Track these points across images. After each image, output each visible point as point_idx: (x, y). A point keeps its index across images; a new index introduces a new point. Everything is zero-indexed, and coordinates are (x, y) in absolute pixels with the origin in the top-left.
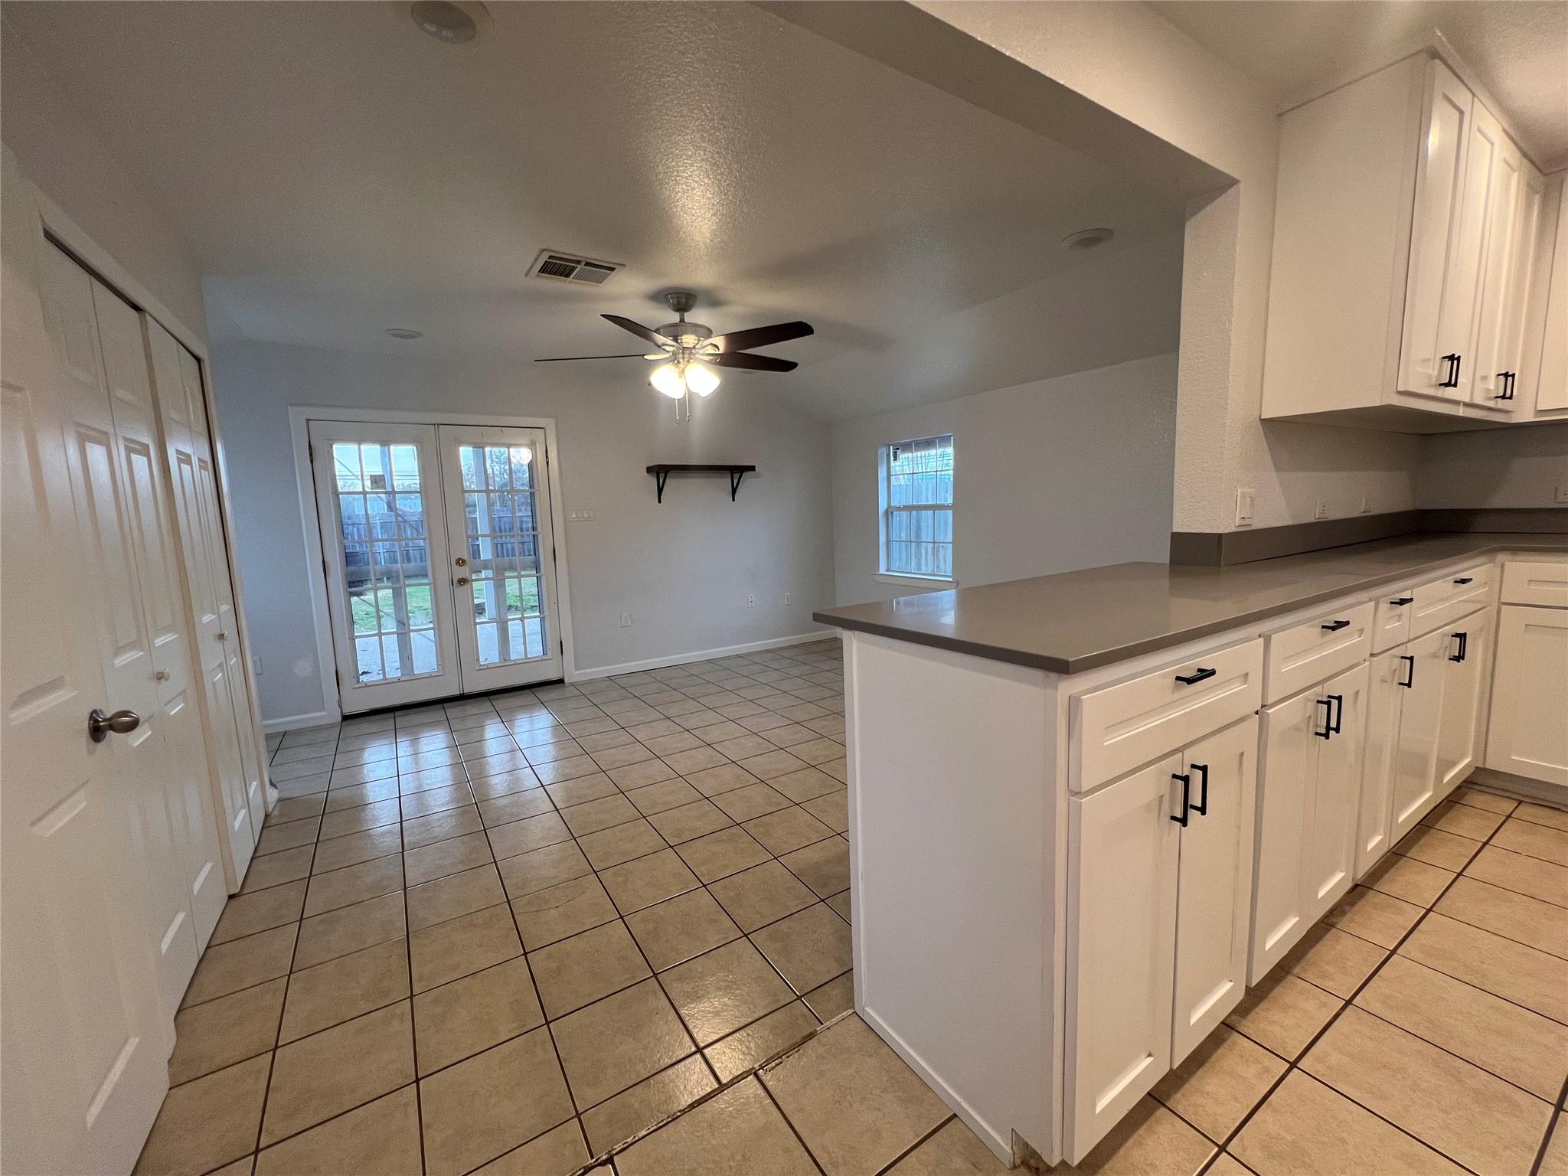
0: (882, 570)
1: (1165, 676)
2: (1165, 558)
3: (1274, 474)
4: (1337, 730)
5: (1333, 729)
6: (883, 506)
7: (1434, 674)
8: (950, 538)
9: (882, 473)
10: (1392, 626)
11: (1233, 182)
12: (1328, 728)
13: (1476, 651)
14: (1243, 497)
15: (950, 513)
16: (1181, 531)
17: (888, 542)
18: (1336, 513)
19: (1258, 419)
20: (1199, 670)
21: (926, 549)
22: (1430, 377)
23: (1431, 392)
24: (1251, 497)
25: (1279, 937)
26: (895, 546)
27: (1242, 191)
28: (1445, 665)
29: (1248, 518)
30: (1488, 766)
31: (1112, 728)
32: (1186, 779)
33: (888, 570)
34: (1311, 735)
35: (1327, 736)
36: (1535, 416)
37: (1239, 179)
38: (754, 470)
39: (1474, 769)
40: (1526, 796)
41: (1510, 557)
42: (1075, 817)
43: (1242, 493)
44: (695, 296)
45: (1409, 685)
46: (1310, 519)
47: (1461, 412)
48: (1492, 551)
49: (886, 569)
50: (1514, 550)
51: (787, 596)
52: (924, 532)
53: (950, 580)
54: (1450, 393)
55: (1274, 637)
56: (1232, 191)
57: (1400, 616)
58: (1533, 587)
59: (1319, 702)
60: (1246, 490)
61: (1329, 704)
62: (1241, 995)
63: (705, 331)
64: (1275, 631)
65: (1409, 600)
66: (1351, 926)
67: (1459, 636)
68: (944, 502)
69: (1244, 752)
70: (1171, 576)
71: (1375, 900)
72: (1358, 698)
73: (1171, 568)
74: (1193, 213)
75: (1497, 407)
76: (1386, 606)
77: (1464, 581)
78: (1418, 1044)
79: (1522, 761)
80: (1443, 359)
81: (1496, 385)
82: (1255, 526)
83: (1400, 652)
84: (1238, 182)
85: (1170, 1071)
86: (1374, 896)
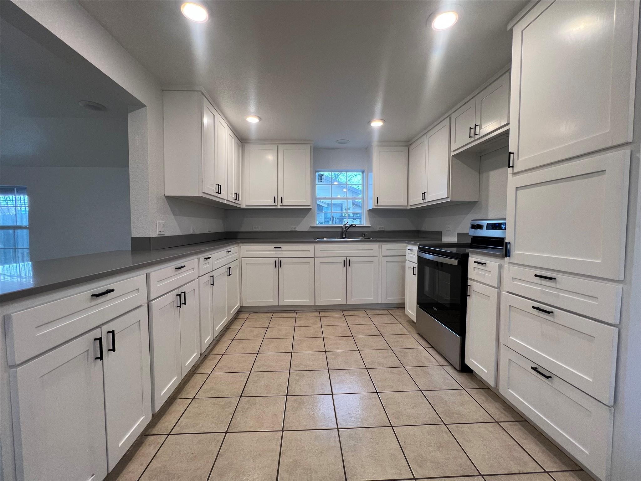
1: (85, 296)
2: (129, 249)
3: (173, 217)
4: (184, 304)
7: (222, 281)
10: (206, 267)
11: (144, 106)
12: (181, 304)
13: (235, 272)
14: (160, 224)
16: (135, 236)
18: (198, 232)
19: (164, 196)
20: (106, 290)
22: (213, 190)
23: (214, 194)
24: (163, 224)
27: (147, 109)
28: (226, 278)
29: (163, 232)
30: (243, 306)
32: (100, 339)
34: (175, 307)
36: (246, 206)
39: (240, 307)
40: (251, 311)
41: (242, 245)
43: (159, 222)
45: (213, 285)
46: (189, 233)
47: (226, 202)
48: (238, 243)
50: (243, 243)
54: (219, 196)
55: (151, 274)
56: (144, 108)
57: (208, 263)
58: (248, 253)
59: (177, 295)
60: (159, 221)
61: (180, 295)
64: (152, 272)
65: (210, 258)
66: (201, 370)
67: (229, 268)
68: (19, 224)
69: (140, 321)
70: (132, 254)
71: (209, 358)
72: (194, 291)
73: (132, 251)
74: (131, 111)
75: (236, 202)
76: (202, 260)
77: (229, 252)
78: (211, 400)
79: (250, 302)
80: (215, 186)
81: (234, 196)
82: (166, 235)
83: (210, 274)
84: (146, 106)
85: (108, 474)
86: (210, 357)
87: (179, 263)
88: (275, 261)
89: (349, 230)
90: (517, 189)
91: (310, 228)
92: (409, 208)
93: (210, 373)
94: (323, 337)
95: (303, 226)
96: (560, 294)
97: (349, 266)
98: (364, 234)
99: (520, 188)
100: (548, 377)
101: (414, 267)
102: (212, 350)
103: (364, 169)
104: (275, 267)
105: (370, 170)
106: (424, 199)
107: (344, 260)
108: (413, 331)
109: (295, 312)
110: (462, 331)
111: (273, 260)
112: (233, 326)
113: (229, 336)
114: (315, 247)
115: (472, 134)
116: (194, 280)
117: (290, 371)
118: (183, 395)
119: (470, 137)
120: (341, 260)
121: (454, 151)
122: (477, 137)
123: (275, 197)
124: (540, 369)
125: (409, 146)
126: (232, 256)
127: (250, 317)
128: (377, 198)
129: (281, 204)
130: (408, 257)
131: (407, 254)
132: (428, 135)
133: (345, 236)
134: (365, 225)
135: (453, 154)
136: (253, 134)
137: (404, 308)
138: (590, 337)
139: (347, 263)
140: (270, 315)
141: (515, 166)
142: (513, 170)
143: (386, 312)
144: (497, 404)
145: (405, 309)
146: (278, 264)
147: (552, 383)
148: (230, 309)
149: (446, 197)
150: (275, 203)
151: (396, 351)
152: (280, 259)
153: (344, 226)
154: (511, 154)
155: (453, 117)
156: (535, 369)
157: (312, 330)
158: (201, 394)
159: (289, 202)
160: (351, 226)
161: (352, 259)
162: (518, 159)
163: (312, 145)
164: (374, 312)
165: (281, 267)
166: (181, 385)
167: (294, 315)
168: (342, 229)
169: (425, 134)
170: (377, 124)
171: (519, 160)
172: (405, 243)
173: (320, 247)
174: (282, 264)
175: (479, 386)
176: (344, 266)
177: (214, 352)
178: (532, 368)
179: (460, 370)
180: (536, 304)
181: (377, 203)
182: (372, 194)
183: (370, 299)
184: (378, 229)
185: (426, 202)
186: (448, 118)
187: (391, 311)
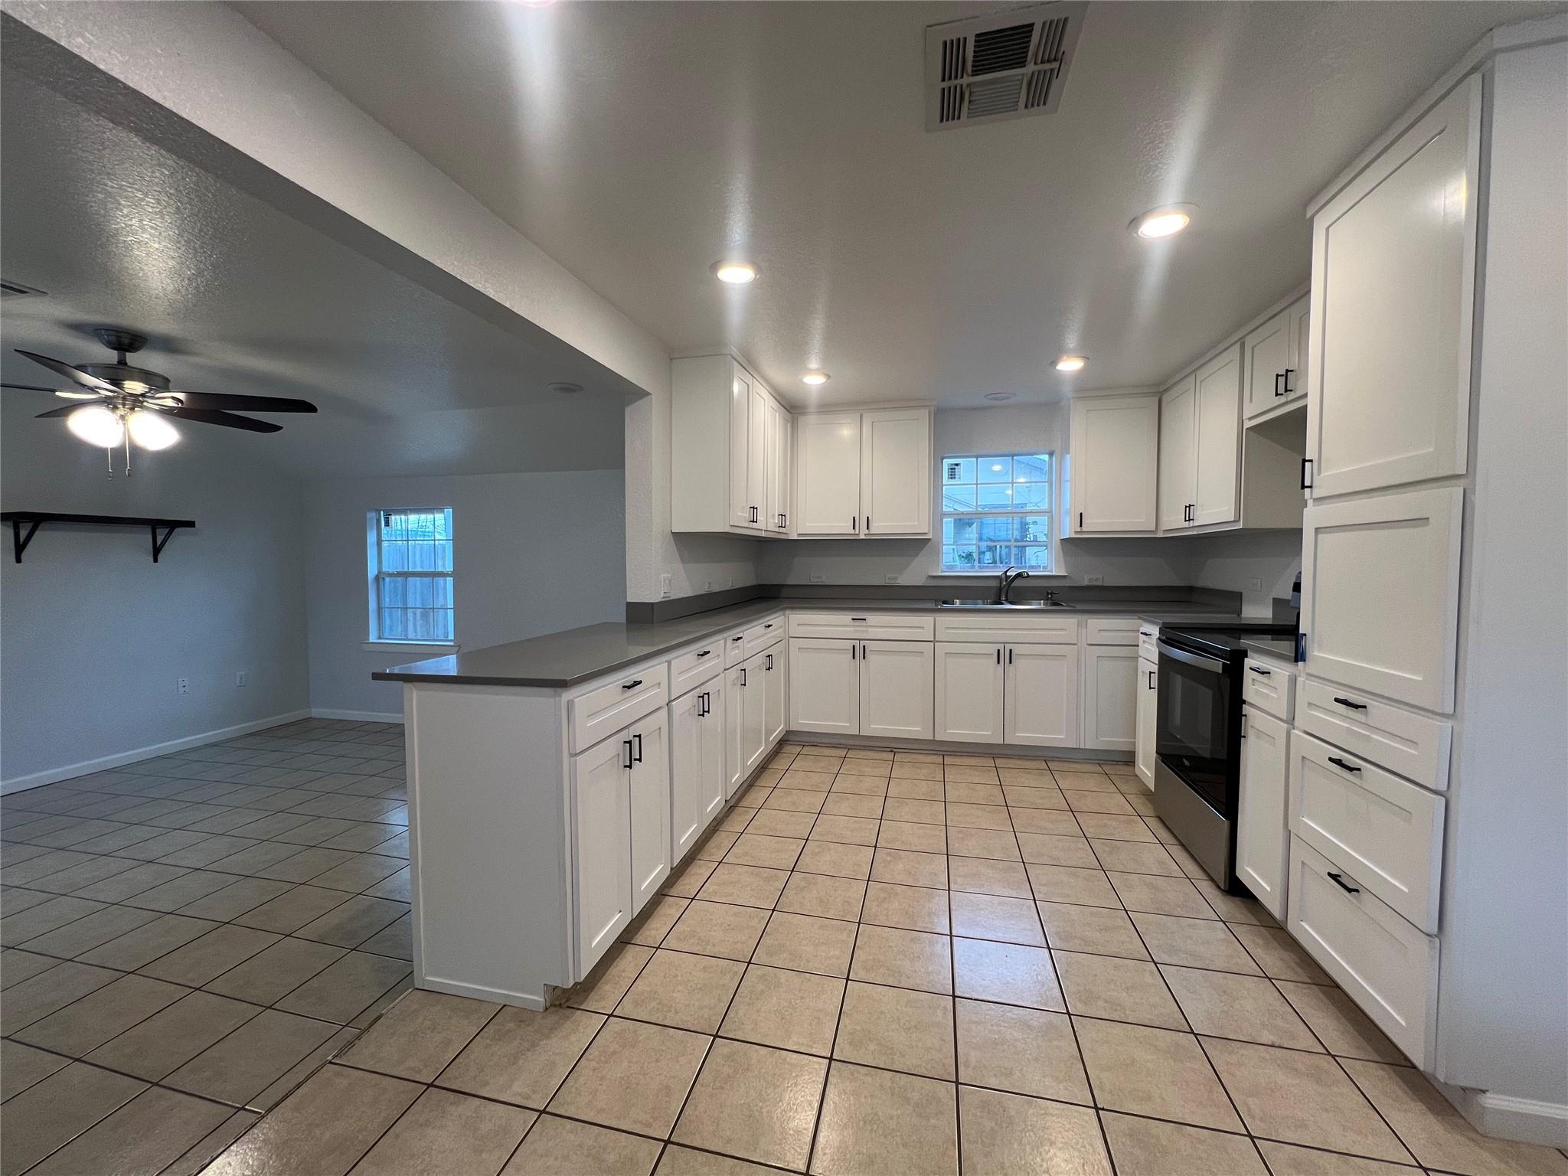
0: (373, 638)
1: (617, 686)
2: (623, 620)
3: (681, 565)
4: (708, 712)
5: (706, 712)
6: (372, 571)
7: (758, 679)
8: (450, 604)
9: (371, 538)
10: (735, 653)
11: (647, 394)
12: (704, 711)
13: (779, 664)
14: (664, 580)
15: (450, 580)
16: (631, 601)
17: (379, 609)
18: (716, 588)
19: (671, 534)
20: (635, 682)
21: (415, 614)
22: (745, 517)
23: (746, 525)
24: (669, 580)
25: (686, 838)
26: (386, 613)
27: (654, 400)
28: (764, 673)
29: (668, 593)
30: (791, 730)
31: (592, 715)
32: (630, 742)
33: (380, 638)
34: (697, 717)
35: (703, 715)
36: (799, 538)
37: (651, 392)
38: (194, 526)
39: (785, 732)
40: (806, 742)
42: (573, 768)
43: (664, 577)
44: (147, 340)
45: (744, 685)
46: (703, 592)
47: (765, 535)
48: (784, 609)
49: (377, 637)
50: (792, 608)
51: (241, 676)
52: (410, 596)
53: (452, 644)
54: (754, 525)
55: (672, 662)
56: (649, 397)
57: (738, 646)
58: (800, 627)
59: (699, 697)
60: (665, 575)
61: (703, 697)
62: (668, 872)
63: (160, 382)
64: (674, 659)
65: (741, 638)
66: (726, 827)
67: (769, 656)
68: (440, 569)
69: (660, 728)
70: (627, 630)
71: (738, 812)
72: (719, 694)
73: (627, 625)
74: (629, 404)
75: (782, 530)
76: (729, 642)
77: (769, 626)
78: (746, 868)
79: (804, 722)
80: (748, 508)
81: (779, 520)
82: (673, 597)
83: (740, 667)
84: (651, 394)
85: (632, 920)
86: (738, 810)
87: (700, 646)
88: (854, 646)
89: (1016, 583)
90: (1317, 529)
91: (927, 578)
92: (1160, 535)
93: (742, 833)
94: (945, 802)
95: (912, 575)
96: (1374, 736)
97: (1011, 662)
98: (1052, 594)
99: (1323, 530)
100: (1350, 890)
101: (1150, 673)
102: (740, 799)
103: (1053, 449)
104: (854, 658)
105: (1066, 449)
106: (1189, 520)
107: (999, 650)
108: (1145, 809)
109: (892, 751)
110: (1231, 810)
111: (849, 645)
112: (774, 765)
113: (767, 780)
114: (935, 620)
115: (1281, 390)
116: (717, 675)
117: (875, 847)
118: (704, 856)
119: (1277, 394)
120: (993, 649)
121: (1250, 419)
122: (1292, 396)
123: (854, 518)
124: (1343, 880)
125: (1162, 395)
126: (775, 633)
127: (803, 752)
128: (1081, 514)
129: (867, 532)
130: (1141, 652)
131: (1141, 643)
132: (1202, 374)
133: (1006, 597)
134: (1054, 574)
135: (1248, 424)
136: (813, 399)
137: (1133, 764)
138: (1405, 813)
139: (1005, 657)
140: (842, 753)
141: (1314, 485)
142: (1312, 492)
143: (1098, 769)
144: (1286, 955)
145: (1134, 766)
146: (860, 652)
147: (1359, 901)
148: (769, 733)
149: (1233, 520)
150: (854, 528)
151: (1096, 844)
152: (863, 643)
153: (1004, 576)
154: (1306, 463)
155: (1249, 342)
156: (1335, 877)
157: (924, 787)
158: (730, 858)
159: (883, 527)
160: (1019, 575)
161: (1016, 649)
162: (1319, 475)
163: (932, 408)
164: (1066, 766)
165: (864, 658)
166: (699, 842)
167: (891, 756)
168: (998, 581)
169: (1191, 373)
170: (1070, 365)
171: (1322, 475)
172: (1136, 617)
173: (945, 620)
174: (867, 651)
175: (1259, 921)
176: (998, 663)
177: (745, 802)
178: (1329, 874)
179: (1227, 889)
180: (1337, 754)
181: (1081, 526)
182: (1070, 504)
183: (1059, 738)
184: (1086, 583)
185: (1193, 527)
186: (1239, 344)
187: (1107, 769)
